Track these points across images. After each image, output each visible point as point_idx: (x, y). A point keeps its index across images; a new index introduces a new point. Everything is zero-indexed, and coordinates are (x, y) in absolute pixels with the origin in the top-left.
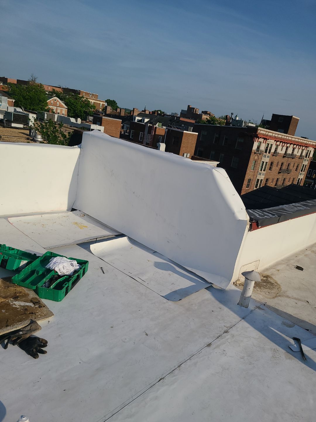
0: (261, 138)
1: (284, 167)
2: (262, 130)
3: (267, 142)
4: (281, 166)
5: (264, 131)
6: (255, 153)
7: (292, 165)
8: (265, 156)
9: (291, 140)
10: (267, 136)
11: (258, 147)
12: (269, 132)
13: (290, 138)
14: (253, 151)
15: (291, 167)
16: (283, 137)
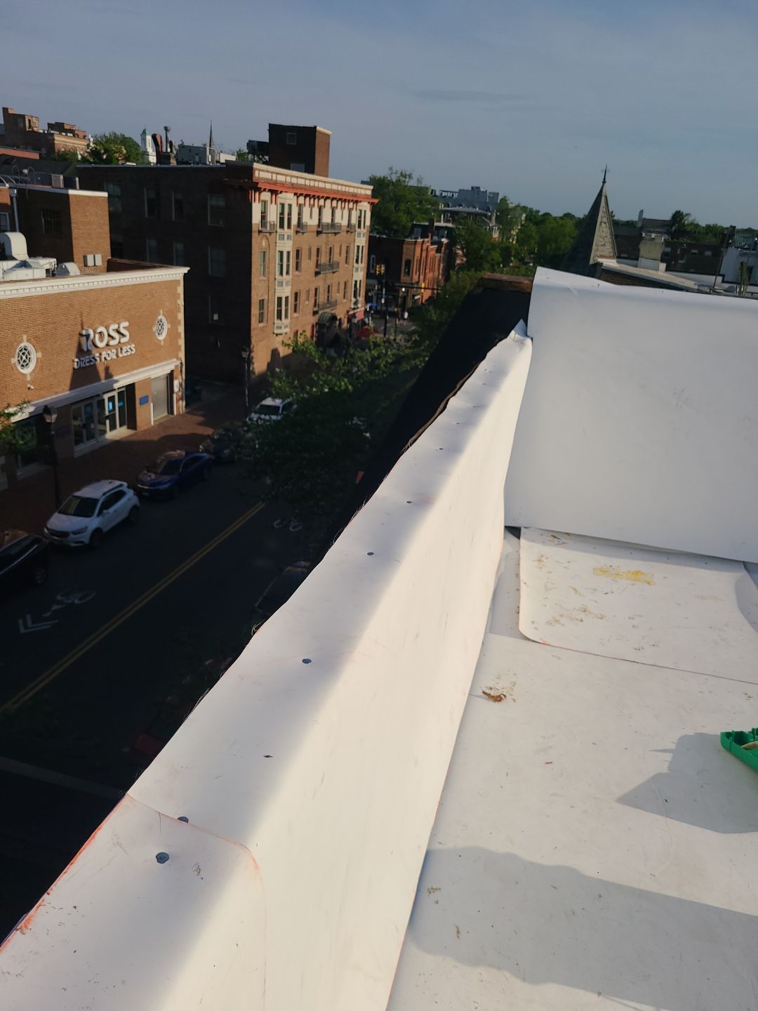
0: (265, 190)
1: (324, 259)
2: (262, 170)
3: (279, 201)
4: (318, 256)
5: (268, 171)
6: (260, 232)
7: (336, 250)
8: (282, 237)
9: (324, 190)
10: (276, 183)
11: (263, 217)
12: (277, 174)
13: (321, 185)
14: (255, 228)
15: (336, 258)
16: (308, 183)
